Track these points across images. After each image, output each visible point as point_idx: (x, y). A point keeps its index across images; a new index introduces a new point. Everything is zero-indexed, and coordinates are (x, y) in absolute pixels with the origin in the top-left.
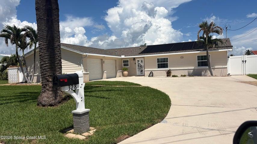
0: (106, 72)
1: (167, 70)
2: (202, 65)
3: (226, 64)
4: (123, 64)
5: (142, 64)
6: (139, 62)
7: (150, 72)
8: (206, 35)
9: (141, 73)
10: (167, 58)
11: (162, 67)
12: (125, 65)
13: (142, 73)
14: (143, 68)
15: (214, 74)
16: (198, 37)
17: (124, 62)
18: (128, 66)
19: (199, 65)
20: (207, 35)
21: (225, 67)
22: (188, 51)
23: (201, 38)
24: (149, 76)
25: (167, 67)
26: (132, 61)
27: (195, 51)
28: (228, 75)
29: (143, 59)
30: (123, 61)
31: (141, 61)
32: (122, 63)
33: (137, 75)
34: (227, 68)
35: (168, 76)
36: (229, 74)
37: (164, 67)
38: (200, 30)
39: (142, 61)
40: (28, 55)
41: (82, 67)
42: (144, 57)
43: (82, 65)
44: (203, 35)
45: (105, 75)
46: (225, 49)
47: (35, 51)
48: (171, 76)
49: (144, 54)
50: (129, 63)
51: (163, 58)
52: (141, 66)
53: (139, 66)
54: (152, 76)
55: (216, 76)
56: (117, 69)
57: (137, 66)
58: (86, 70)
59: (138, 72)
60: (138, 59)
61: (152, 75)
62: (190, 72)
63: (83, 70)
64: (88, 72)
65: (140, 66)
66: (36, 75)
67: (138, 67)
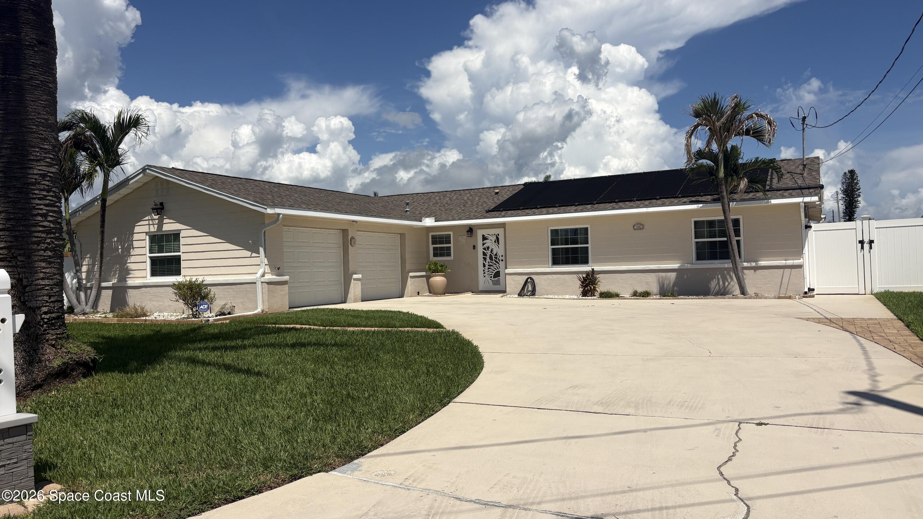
0: (360, 276)
1: (582, 273)
2: (713, 257)
3: (799, 251)
4: (431, 247)
5: (499, 250)
6: (488, 243)
7: (526, 277)
8: (719, 146)
9: (495, 283)
10: (586, 229)
11: (567, 262)
12: (438, 253)
13: (497, 283)
14: (502, 264)
15: (750, 290)
16: (689, 152)
17: (435, 240)
18: (449, 255)
19: (700, 257)
20: (722, 143)
21: (796, 262)
22: (659, 202)
23: (700, 154)
24: (520, 295)
25: (585, 261)
26: (464, 239)
27: (684, 203)
28: (806, 293)
29: (500, 231)
30: (433, 237)
31: (494, 238)
32: (428, 247)
33: (481, 288)
34: (800, 266)
35: (585, 294)
36: (812, 290)
37: (575, 261)
38: (696, 127)
39: (498, 240)
40: (83, 215)
41: (262, 258)
42: (503, 225)
43: (261, 250)
44: (709, 144)
45: (355, 289)
46: (792, 196)
47: (104, 201)
48: (597, 294)
49: (503, 213)
50: (452, 245)
51: (572, 230)
52: (495, 258)
53: (488, 258)
54: (533, 293)
55: (757, 296)
56: (408, 267)
57: (481, 256)
58: (277, 269)
59: (484, 280)
60: (485, 232)
61: (530, 289)
62: (666, 283)
63: (268, 269)
64: (286, 278)
65: (491, 258)
66: (109, 284)
67: (485, 259)
